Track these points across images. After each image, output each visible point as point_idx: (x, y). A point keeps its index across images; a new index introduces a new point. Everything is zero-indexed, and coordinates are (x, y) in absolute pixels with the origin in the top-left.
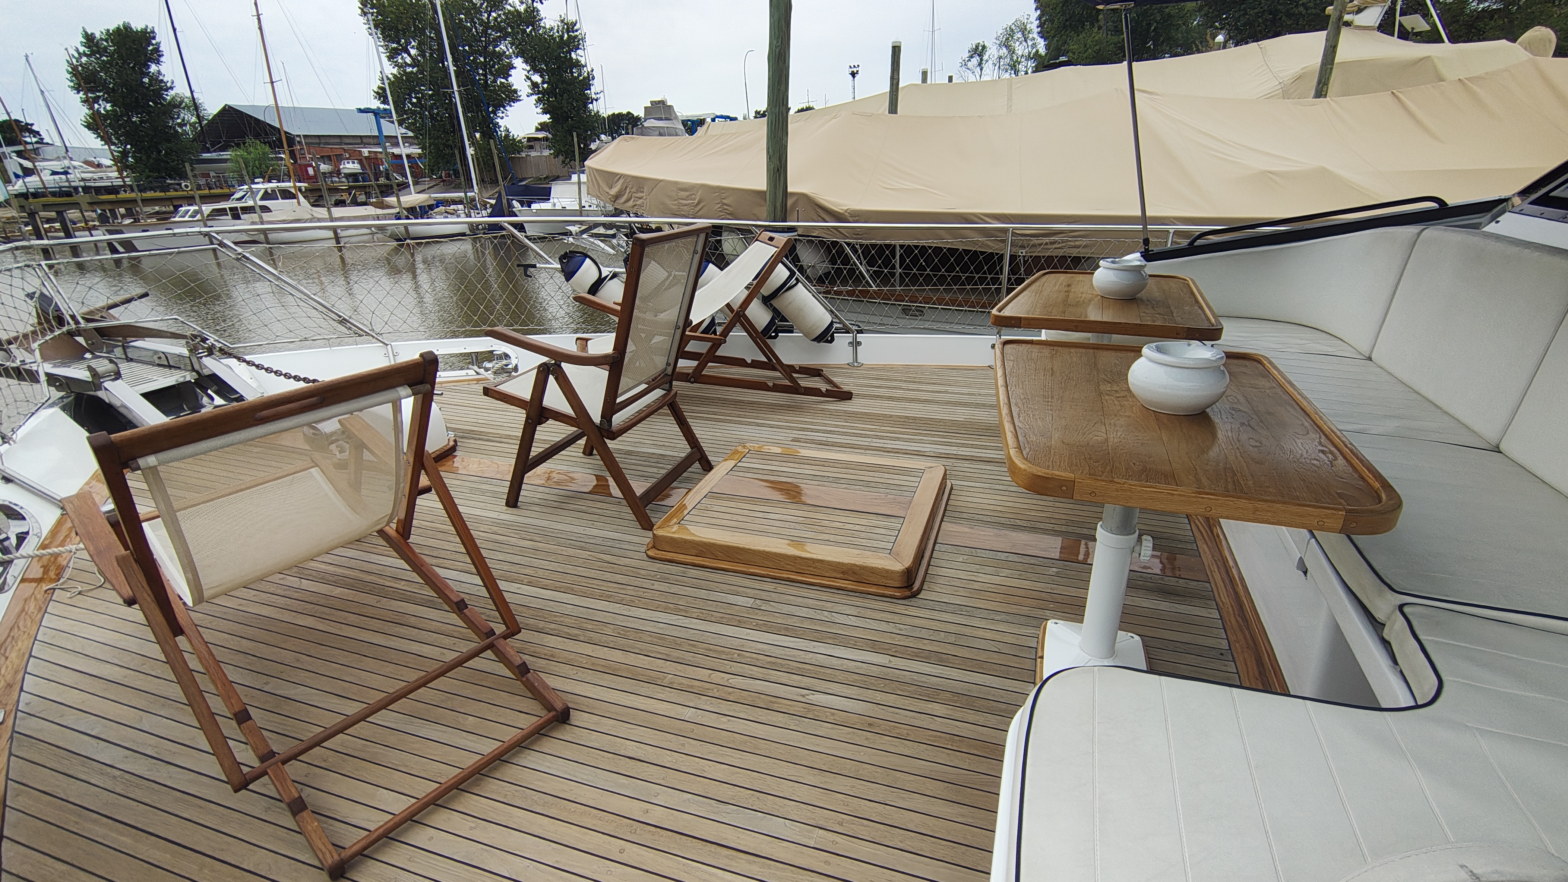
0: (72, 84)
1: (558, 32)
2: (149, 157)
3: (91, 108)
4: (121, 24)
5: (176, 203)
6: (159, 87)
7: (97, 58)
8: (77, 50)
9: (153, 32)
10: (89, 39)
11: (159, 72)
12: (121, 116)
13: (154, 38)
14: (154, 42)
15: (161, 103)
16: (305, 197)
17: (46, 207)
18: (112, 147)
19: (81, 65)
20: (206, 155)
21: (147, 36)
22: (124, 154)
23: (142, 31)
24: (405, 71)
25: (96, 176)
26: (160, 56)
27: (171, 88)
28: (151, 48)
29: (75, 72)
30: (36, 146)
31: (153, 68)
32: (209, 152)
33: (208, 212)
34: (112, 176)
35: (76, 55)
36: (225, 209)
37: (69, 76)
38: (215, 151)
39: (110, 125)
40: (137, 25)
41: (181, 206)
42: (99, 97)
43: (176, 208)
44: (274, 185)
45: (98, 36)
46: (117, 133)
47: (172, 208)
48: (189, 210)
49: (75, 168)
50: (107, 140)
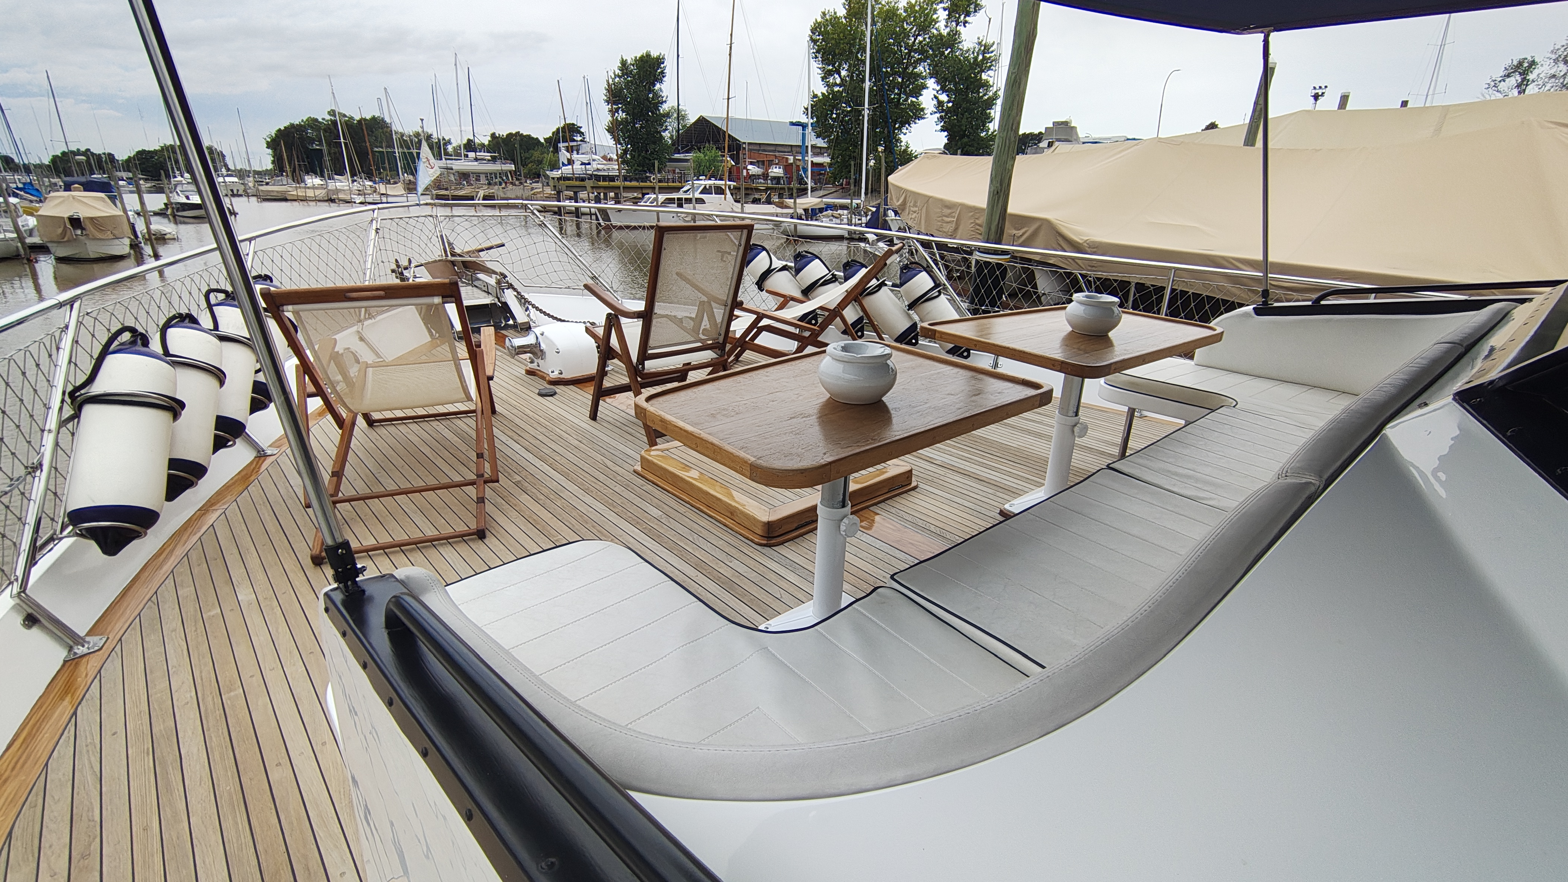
0: (606, 98)
1: (973, 53)
2: (639, 155)
3: (613, 116)
4: (645, 52)
5: (644, 191)
6: (658, 101)
7: (625, 79)
8: (614, 73)
9: (663, 58)
10: (624, 63)
11: (661, 90)
12: (630, 123)
13: (663, 63)
14: (662, 66)
15: (656, 114)
16: (732, 194)
17: (568, 188)
18: (619, 146)
19: (614, 84)
20: (677, 156)
21: (659, 61)
22: (625, 152)
23: (657, 58)
24: (833, 91)
25: (605, 167)
26: (664, 77)
27: (665, 102)
28: (659, 71)
29: (609, 90)
30: (579, 143)
31: (658, 86)
32: (679, 153)
33: (662, 200)
34: (614, 169)
35: (613, 76)
36: (674, 199)
37: (605, 92)
38: (683, 153)
39: (622, 130)
40: (654, 54)
41: (648, 194)
42: (619, 108)
43: (644, 195)
44: (712, 182)
45: (629, 62)
46: (624, 136)
47: (640, 196)
48: (651, 198)
49: (594, 160)
50: (617, 141)
